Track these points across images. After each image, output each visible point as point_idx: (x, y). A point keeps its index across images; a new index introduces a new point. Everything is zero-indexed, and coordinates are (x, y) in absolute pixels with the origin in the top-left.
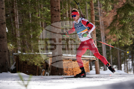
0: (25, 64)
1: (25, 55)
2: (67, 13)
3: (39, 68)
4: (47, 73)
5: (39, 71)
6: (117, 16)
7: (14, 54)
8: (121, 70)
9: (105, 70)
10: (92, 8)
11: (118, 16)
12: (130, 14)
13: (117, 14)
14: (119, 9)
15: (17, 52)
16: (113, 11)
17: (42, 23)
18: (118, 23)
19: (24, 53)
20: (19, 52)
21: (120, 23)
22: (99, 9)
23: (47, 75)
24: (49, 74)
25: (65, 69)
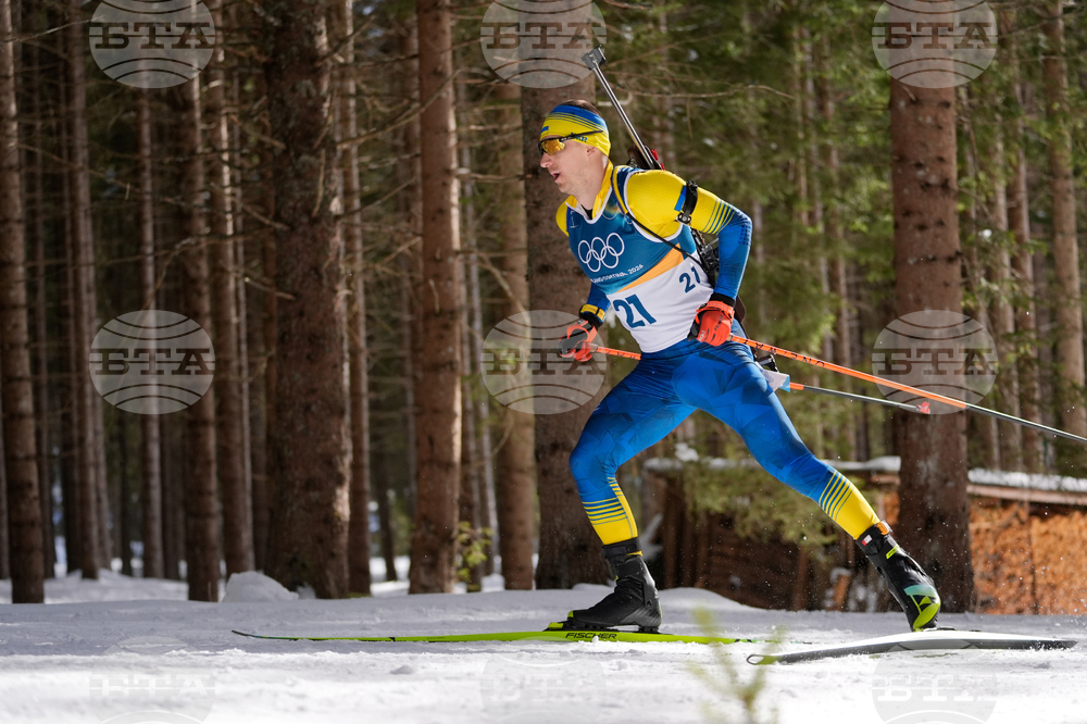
0: (718, 529)
1: (722, 473)
2: (1002, 201)
3: (811, 562)
4: (861, 593)
5: (811, 576)
7: (654, 463)
15: (670, 453)
17: (833, 264)
19: (718, 463)
20: (686, 454)
23: (862, 607)
24: (873, 597)
25: (979, 567)
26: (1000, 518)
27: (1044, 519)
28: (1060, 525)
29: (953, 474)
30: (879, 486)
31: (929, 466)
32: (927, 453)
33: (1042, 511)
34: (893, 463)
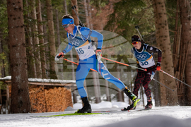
2: (35, 12)
4: (4, 110)
6: (113, 14)
8: (123, 101)
9: (97, 102)
10: (74, 2)
11: (116, 15)
12: (135, 11)
13: (115, 12)
14: (118, 3)
16: (108, 7)
18: (116, 27)
21: (119, 27)
22: (85, 4)
23: (4, 113)
24: (7, 111)
25: (33, 102)
26: (37, 90)
27: (48, 90)
28: (52, 91)
29: (25, 79)
30: (7, 83)
31: (18, 78)
32: (18, 74)
33: (48, 88)
34: (10, 77)
